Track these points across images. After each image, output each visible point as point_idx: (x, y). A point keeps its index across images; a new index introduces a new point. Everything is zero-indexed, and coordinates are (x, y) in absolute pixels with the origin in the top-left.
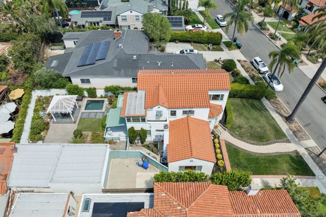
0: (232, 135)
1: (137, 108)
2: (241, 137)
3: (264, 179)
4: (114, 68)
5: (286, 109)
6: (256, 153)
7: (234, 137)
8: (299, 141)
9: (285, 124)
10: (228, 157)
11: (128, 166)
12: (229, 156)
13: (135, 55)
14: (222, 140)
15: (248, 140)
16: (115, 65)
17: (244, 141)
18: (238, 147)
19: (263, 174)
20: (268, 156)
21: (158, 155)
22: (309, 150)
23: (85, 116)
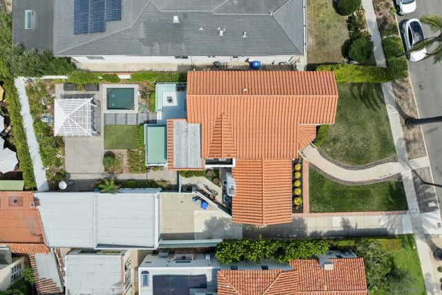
0: (321, 153)
1: (189, 155)
2: (332, 157)
3: (345, 218)
4: (141, 40)
5: (413, 100)
6: (345, 182)
7: (324, 157)
8: (409, 159)
9: (401, 129)
10: (308, 189)
11: (182, 202)
12: (310, 187)
13: (176, 14)
14: (306, 162)
15: (341, 161)
16: (142, 35)
17: (336, 163)
18: (325, 173)
19: (346, 211)
20: (359, 187)
21: (220, 186)
22: (416, 174)
23: (110, 122)
